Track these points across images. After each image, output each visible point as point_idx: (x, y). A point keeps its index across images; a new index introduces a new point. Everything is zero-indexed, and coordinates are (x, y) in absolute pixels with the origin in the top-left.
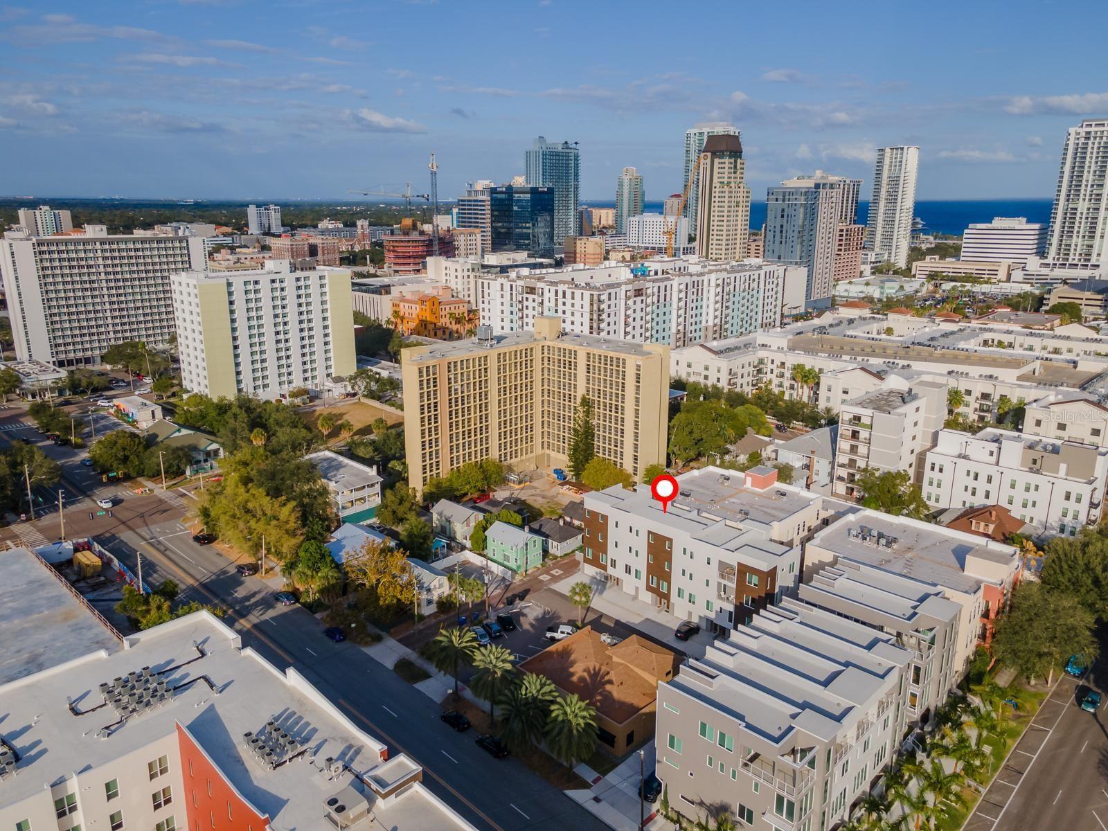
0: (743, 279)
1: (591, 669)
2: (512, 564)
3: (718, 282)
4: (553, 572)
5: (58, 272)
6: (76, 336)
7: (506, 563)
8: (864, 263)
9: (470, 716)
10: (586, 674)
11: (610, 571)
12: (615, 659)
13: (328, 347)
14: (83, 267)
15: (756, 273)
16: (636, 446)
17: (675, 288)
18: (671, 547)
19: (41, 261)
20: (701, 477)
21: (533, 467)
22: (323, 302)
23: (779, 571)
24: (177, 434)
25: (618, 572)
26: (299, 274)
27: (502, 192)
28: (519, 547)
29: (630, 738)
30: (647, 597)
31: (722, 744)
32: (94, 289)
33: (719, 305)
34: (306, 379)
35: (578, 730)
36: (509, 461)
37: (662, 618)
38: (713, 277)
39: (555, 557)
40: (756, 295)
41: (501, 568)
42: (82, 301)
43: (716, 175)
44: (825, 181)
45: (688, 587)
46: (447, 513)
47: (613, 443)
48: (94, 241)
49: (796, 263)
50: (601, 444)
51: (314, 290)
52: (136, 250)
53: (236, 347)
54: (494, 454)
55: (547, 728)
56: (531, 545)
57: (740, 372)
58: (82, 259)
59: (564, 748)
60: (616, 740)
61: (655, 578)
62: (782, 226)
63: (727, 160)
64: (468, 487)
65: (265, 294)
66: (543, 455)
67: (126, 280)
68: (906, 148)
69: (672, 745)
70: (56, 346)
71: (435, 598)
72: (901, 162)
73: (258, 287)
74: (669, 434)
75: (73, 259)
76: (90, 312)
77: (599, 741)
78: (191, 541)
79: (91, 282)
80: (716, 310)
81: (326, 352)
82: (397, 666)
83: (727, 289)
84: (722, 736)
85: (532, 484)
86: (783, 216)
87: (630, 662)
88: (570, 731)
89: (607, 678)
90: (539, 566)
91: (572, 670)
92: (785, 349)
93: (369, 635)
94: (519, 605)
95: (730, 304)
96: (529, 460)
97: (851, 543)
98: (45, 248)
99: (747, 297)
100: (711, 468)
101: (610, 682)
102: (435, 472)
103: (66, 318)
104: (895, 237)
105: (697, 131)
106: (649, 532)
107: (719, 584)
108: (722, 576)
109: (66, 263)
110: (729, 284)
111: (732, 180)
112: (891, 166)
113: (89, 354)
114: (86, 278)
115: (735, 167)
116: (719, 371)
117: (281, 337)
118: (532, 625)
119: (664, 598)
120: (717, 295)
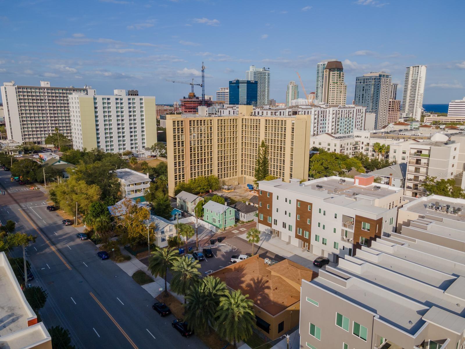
0: (346, 112)
1: (256, 279)
2: (217, 224)
3: (334, 112)
4: (241, 229)
5: (27, 101)
6: (34, 131)
7: (214, 223)
8: (400, 118)
9: (173, 307)
10: (252, 282)
11: (274, 227)
12: (273, 273)
13: (143, 133)
14: (38, 100)
15: (352, 109)
16: (291, 169)
17: (313, 113)
18: (311, 209)
19: (19, 96)
20: (328, 181)
21: (236, 183)
22: (142, 111)
23: (384, 221)
24: (58, 163)
25: (278, 227)
26: (130, 97)
27: (234, 83)
28: (221, 213)
29: (281, 327)
30: (296, 242)
31: (356, 333)
32: (43, 110)
33: (334, 123)
34: (132, 148)
35: (239, 316)
36: (223, 179)
37: (305, 255)
38: (331, 109)
39: (243, 222)
40: (352, 120)
41: (210, 225)
42: (37, 115)
43: (331, 79)
44: (384, 74)
45: (322, 234)
46: (184, 198)
47: (279, 168)
48: (44, 88)
49: (370, 112)
50: (272, 169)
51: (137, 105)
52: (63, 93)
53: (97, 130)
54: (215, 173)
55: (217, 314)
56: (228, 212)
57: (346, 147)
58: (38, 96)
59: (228, 331)
60: (270, 327)
61: (301, 230)
62: (363, 95)
63: (336, 72)
64: (199, 188)
65: (113, 105)
66: (242, 177)
67: (58, 107)
68: (420, 66)
69: (313, 332)
70: (24, 135)
71: (167, 238)
72: (418, 72)
73: (109, 101)
74: (309, 166)
75: (34, 96)
76: (41, 121)
77: (256, 327)
78: (46, 209)
79: (42, 107)
80: (332, 126)
81: (142, 135)
82: (135, 275)
83: (338, 116)
84: (357, 326)
85: (235, 191)
86: (363, 90)
87: (283, 275)
88: (233, 317)
89: (266, 285)
90: (233, 226)
91: (243, 279)
92: (369, 137)
93: (123, 257)
94: (217, 244)
95: (339, 123)
96: (234, 179)
97: (428, 211)
98: (21, 90)
99: (348, 121)
100: (334, 177)
101: (268, 288)
102: (182, 180)
103: (30, 122)
104: (415, 107)
105: (322, 63)
106: (298, 201)
107: (343, 230)
108: (345, 225)
109: (31, 98)
110: (339, 114)
111: (338, 81)
112: (413, 75)
113: (39, 140)
114: (40, 105)
115: (340, 75)
116: (335, 146)
117: (120, 126)
118: (223, 256)
119: (306, 242)
120: (333, 119)
